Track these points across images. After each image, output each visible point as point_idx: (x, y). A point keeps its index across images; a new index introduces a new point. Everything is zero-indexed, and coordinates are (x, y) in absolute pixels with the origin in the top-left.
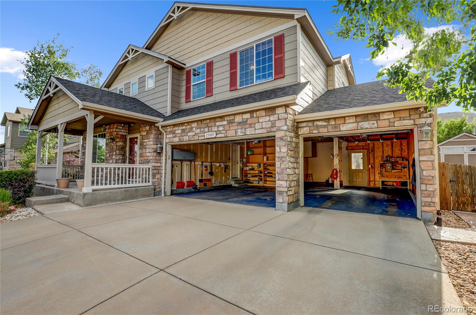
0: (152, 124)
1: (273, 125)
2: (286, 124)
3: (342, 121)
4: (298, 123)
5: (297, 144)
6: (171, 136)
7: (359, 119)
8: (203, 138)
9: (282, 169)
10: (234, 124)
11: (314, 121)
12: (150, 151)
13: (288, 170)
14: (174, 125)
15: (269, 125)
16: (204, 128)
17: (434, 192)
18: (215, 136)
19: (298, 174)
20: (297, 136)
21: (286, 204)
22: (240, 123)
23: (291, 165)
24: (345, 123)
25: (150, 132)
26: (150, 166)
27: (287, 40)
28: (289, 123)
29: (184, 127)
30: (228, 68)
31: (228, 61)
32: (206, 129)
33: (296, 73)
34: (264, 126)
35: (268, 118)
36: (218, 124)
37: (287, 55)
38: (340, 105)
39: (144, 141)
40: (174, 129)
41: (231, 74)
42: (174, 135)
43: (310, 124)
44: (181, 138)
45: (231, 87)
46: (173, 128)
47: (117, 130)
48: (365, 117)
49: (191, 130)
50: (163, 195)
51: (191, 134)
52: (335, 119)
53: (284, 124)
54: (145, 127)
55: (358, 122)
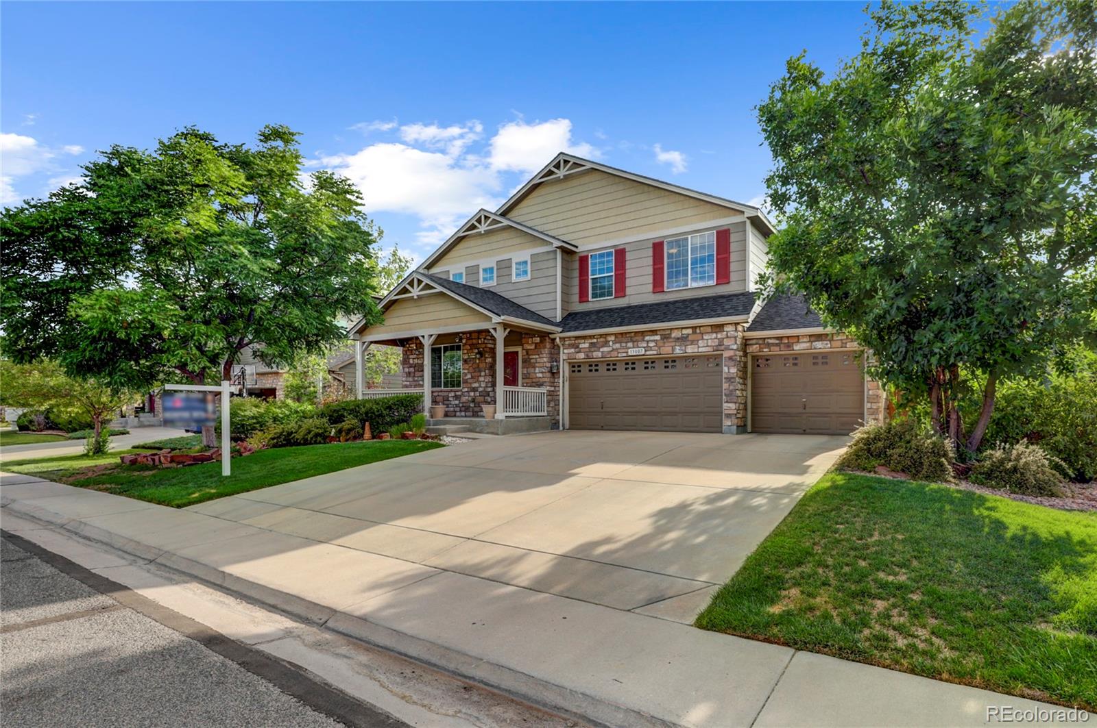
0: (544, 335)
1: (721, 343)
2: (736, 343)
3: (796, 340)
4: (746, 340)
5: (745, 363)
6: (573, 350)
7: (812, 339)
8: (625, 355)
9: (731, 391)
10: (670, 340)
11: (765, 339)
12: (544, 370)
13: (738, 392)
14: (577, 338)
15: (716, 342)
16: (626, 343)
17: (877, 409)
18: (643, 353)
19: (746, 397)
20: (746, 354)
21: (735, 427)
22: (678, 339)
23: (740, 387)
24: (798, 342)
25: (541, 345)
26: (544, 390)
27: (733, 238)
28: (739, 341)
29: (595, 340)
30: (650, 261)
31: (650, 252)
32: (630, 345)
33: (744, 280)
34: (709, 344)
35: (714, 335)
36: (647, 338)
37: (734, 257)
38: (794, 320)
39: (531, 357)
41: (654, 270)
42: (577, 350)
43: (761, 342)
44: (590, 354)
45: (654, 287)
46: (575, 340)
47: (486, 341)
48: (819, 337)
49: (606, 344)
50: (561, 428)
51: (605, 349)
52: (788, 337)
53: (733, 342)
54: (532, 338)
55: (812, 342)
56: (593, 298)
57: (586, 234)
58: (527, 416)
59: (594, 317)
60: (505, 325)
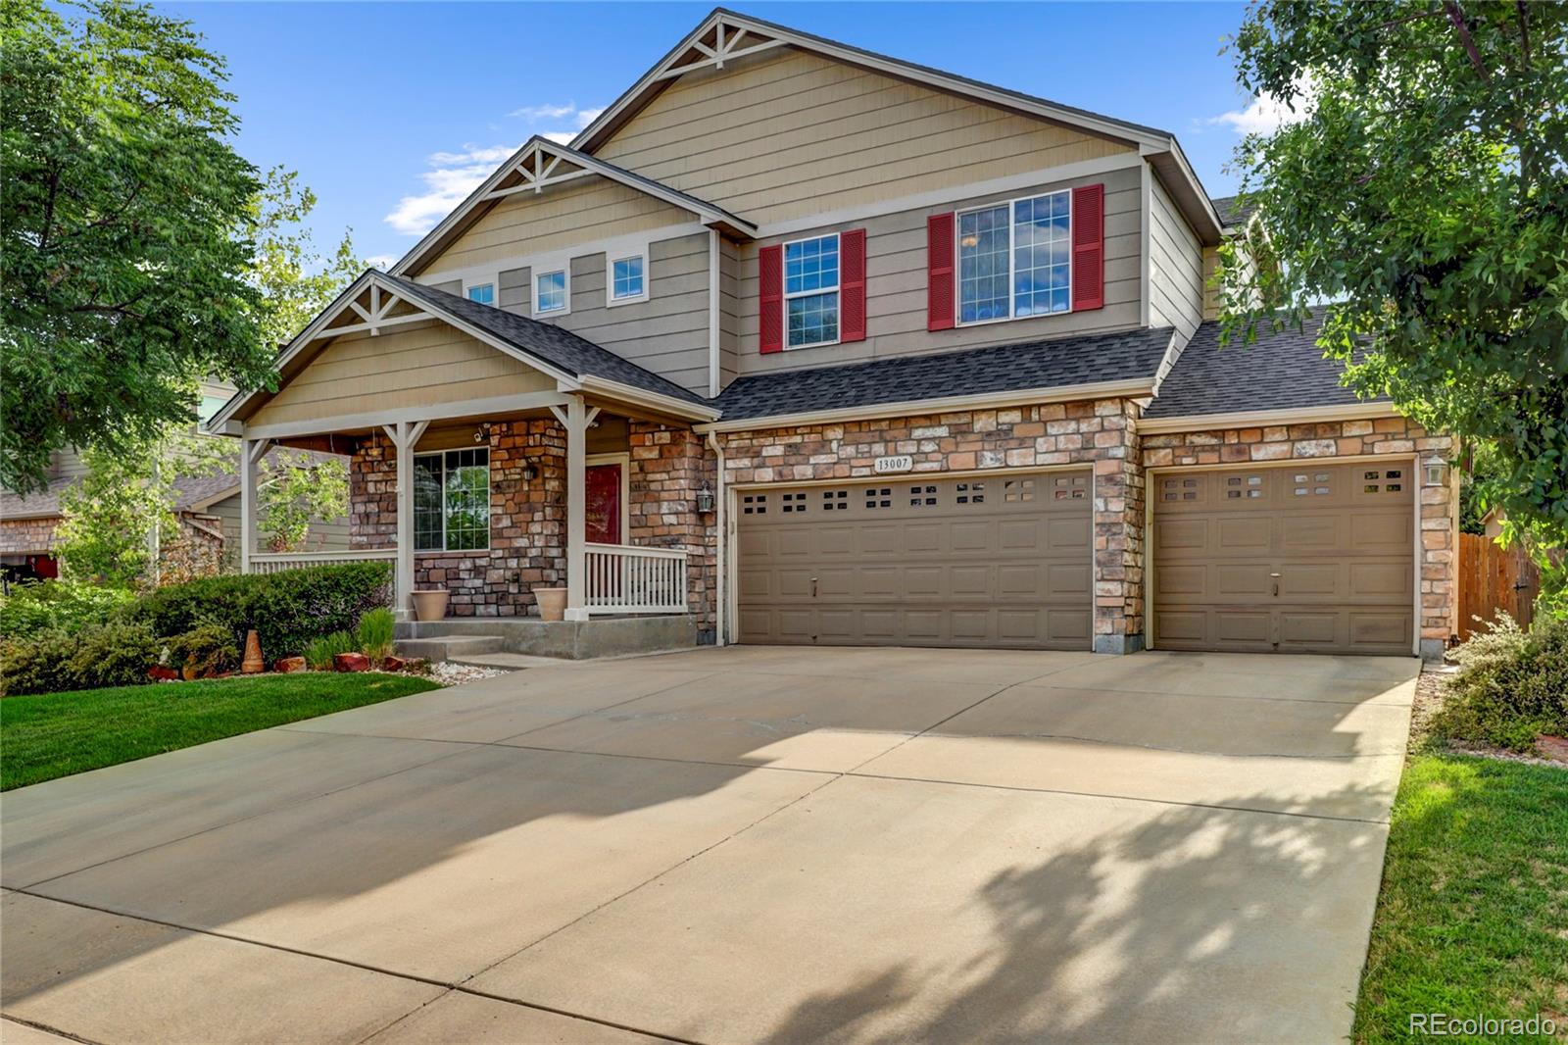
0: (681, 426)
1: (1088, 443)
2: (1122, 443)
3: (1256, 437)
4: (1143, 437)
5: (1141, 490)
6: (746, 462)
7: (1294, 435)
8: (866, 471)
9: (1111, 554)
10: (971, 437)
11: (1185, 434)
12: (680, 508)
13: (1126, 556)
14: (758, 433)
15: (1077, 442)
16: (870, 444)
17: (1446, 595)
18: (908, 466)
19: (1143, 569)
20: (1141, 472)
21: (1122, 637)
22: (989, 434)
23: (1130, 545)
24: (1261, 442)
25: (674, 450)
26: (680, 553)
27: (1112, 204)
28: (1129, 439)
29: (797, 439)
30: (922, 259)
31: (922, 239)
32: (879, 448)
33: (1137, 300)
34: (1061, 446)
35: (1073, 426)
36: (918, 433)
37: (1112, 248)
38: (1250, 393)
39: (650, 477)
40: (754, 441)
41: (932, 279)
42: (756, 461)
43: (1175, 442)
44: (786, 471)
45: (932, 318)
46: (751, 439)
47: (545, 441)
48: (1310, 430)
49: (823, 446)
50: (720, 641)
51: (822, 459)
52: (1238, 431)
53: (1116, 441)
54: (653, 433)
55: (1294, 442)
56: (791, 343)
57: (777, 196)
58: (641, 615)
59: (794, 387)
60: (589, 399)
